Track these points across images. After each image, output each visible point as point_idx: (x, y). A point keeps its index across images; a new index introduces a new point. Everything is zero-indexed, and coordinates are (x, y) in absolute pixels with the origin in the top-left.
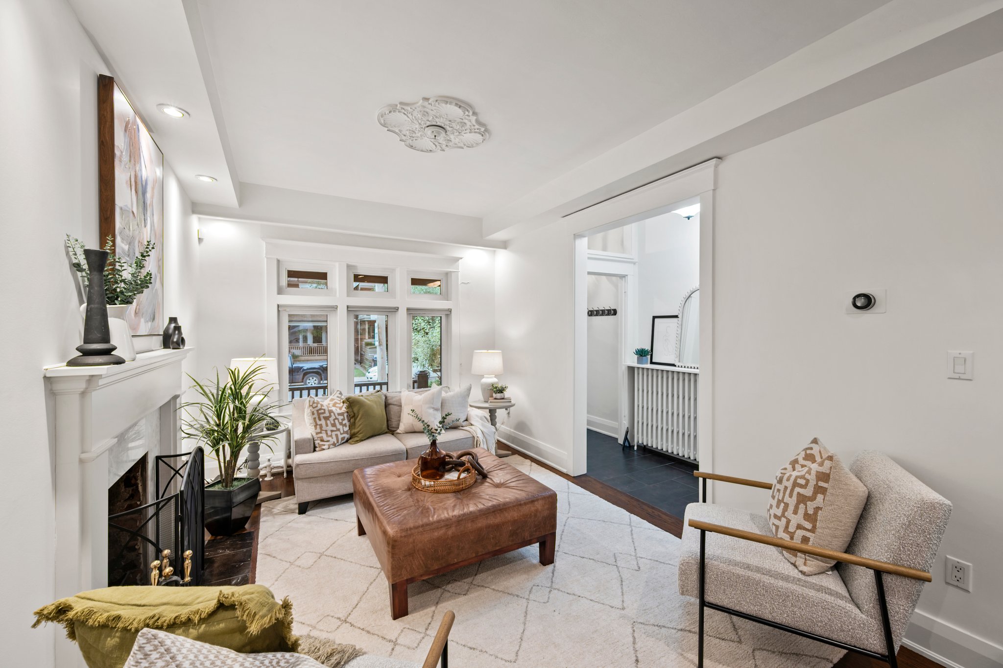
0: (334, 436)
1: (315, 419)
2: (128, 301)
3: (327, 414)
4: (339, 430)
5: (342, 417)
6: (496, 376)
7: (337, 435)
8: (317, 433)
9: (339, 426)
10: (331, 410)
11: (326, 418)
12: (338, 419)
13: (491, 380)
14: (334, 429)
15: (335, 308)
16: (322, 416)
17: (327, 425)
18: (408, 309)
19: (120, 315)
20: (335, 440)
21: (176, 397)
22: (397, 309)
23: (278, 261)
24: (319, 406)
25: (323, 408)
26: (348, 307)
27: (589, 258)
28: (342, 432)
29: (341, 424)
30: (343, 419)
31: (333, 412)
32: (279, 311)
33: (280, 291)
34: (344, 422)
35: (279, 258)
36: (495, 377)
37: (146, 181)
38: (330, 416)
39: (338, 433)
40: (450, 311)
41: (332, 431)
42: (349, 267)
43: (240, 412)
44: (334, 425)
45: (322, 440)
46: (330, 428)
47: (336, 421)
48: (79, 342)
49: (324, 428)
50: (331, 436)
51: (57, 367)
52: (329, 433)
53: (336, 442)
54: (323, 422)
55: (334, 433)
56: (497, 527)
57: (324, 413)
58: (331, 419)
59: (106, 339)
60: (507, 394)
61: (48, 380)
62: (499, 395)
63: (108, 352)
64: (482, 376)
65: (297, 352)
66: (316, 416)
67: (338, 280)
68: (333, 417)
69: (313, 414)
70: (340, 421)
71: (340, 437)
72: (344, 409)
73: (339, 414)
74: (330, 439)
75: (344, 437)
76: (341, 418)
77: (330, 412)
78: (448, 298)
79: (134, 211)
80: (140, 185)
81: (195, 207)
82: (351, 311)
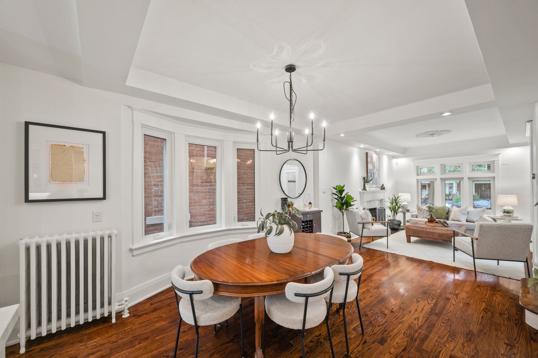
1: (418, 210)
2: (368, 183)
3: (421, 209)
4: (425, 214)
8: (418, 214)
9: (425, 213)
11: (421, 210)
13: (508, 208)
15: (435, 179)
16: (419, 210)
17: (421, 212)
18: (469, 178)
19: (367, 184)
20: (423, 217)
21: (383, 199)
22: (463, 178)
24: (419, 207)
26: (441, 178)
28: (426, 215)
32: (417, 181)
33: (418, 175)
35: (418, 165)
36: (512, 207)
37: (375, 163)
38: (422, 210)
39: (424, 215)
40: (494, 177)
41: (422, 214)
42: (441, 165)
43: (397, 205)
44: (423, 213)
45: (419, 216)
46: (422, 213)
48: (363, 188)
49: (420, 213)
50: (422, 215)
51: (361, 190)
52: (421, 214)
54: (420, 211)
55: (423, 215)
57: (420, 209)
58: (422, 211)
59: (365, 188)
60: (514, 215)
61: (360, 192)
62: (506, 214)
63: (365, 189)
64: (503, 206)
66: (418, 209)
67: (437, 170)
68: (423, 210)
69: (417, 209)
74: (421, 216)
77: (422, 209)
78: (494, 172)
79: (372, 168)
80: (373, 164)
81: (394, 157)
82: (443, 180)
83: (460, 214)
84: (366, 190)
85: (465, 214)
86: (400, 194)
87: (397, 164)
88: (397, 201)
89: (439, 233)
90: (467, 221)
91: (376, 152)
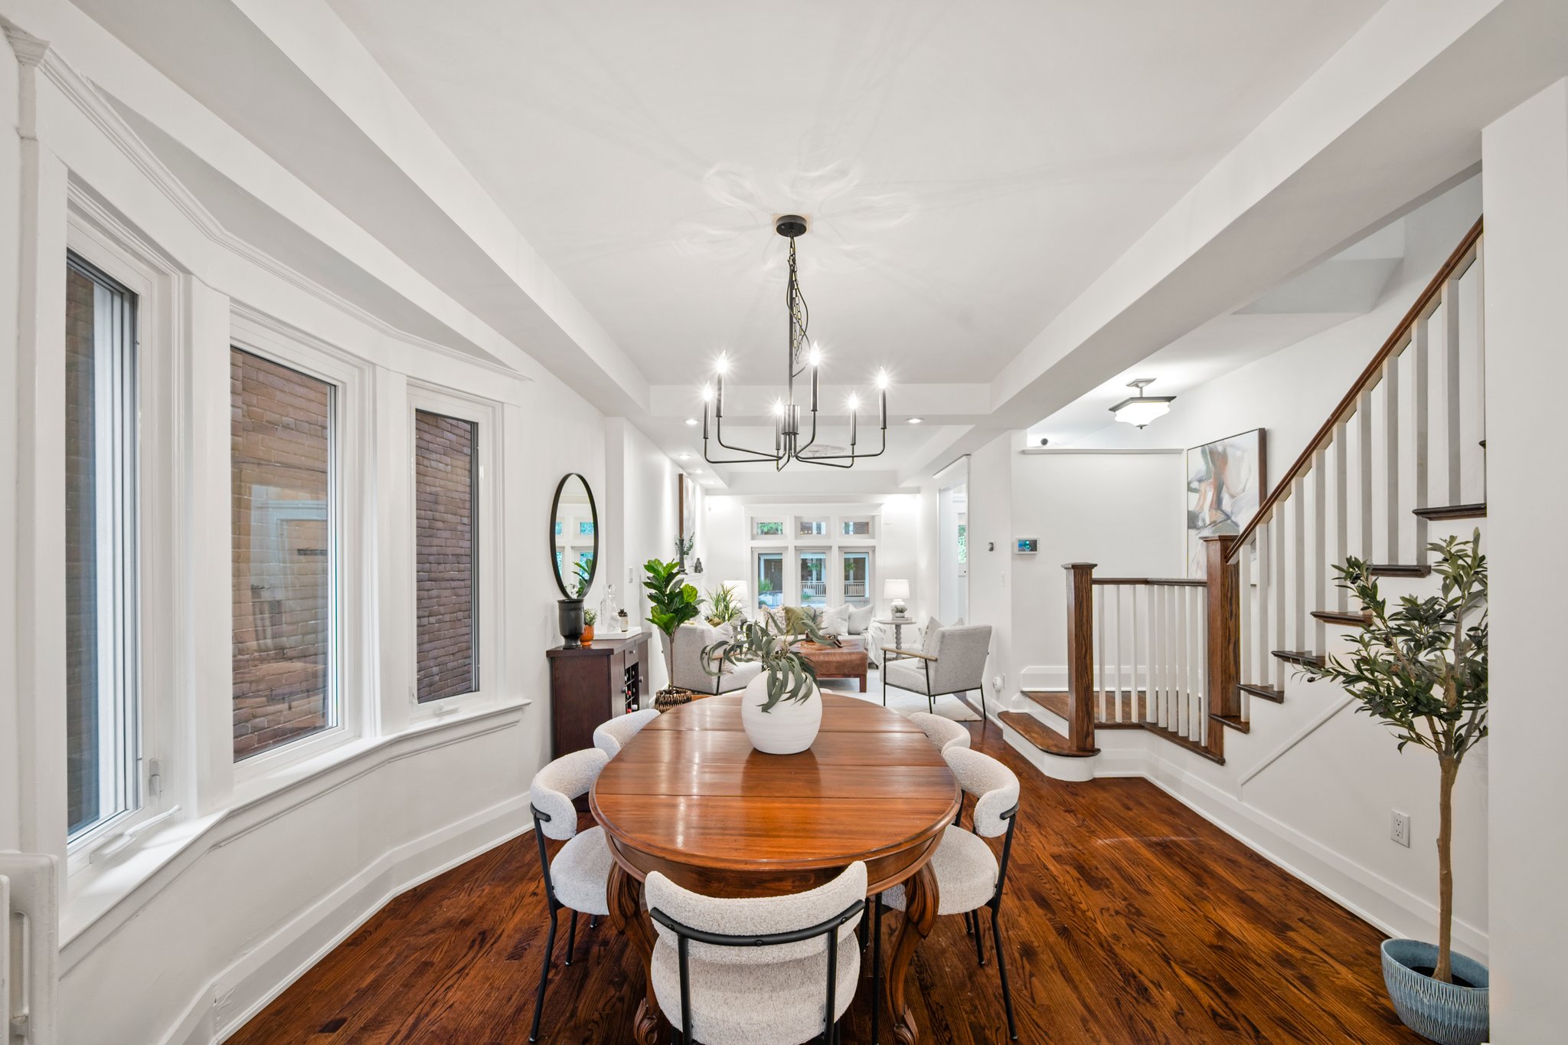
6: (904, 600)
13: (900, 603)
15: (786, 548)
18: (839, 547)
22: (831, 547)
23: (752, 518)
24: (768, 611)
25: (770, 612)
26: (795, 547)
27: (954, 502)
31: (776, 615)
32: (752, 551)
33: (753, 538)
35: (753, 516)
37: (690, 502)
40: (874, 547)
42: (796, 518)
43: (726, 607)
56: (828, 662)
59: (683, 567)
60: (906, 614)
62: (899, 614)
63: (684, 571)
64: (892, 600)
65: (809, 592)
67: (789, 528)
72: (784, 615)
76: (781, 619)
78: (873, 537)
79: (688, 517)
80: (687, 505)
82: (798, 549)
83: (839, 620)
84: (687, 574)
85: (845, 620)
86: (728, 584)
87: (710, 509)
88: (728, 599)
89: (837, 662)
90: (850, 634)
91: (691, 476)
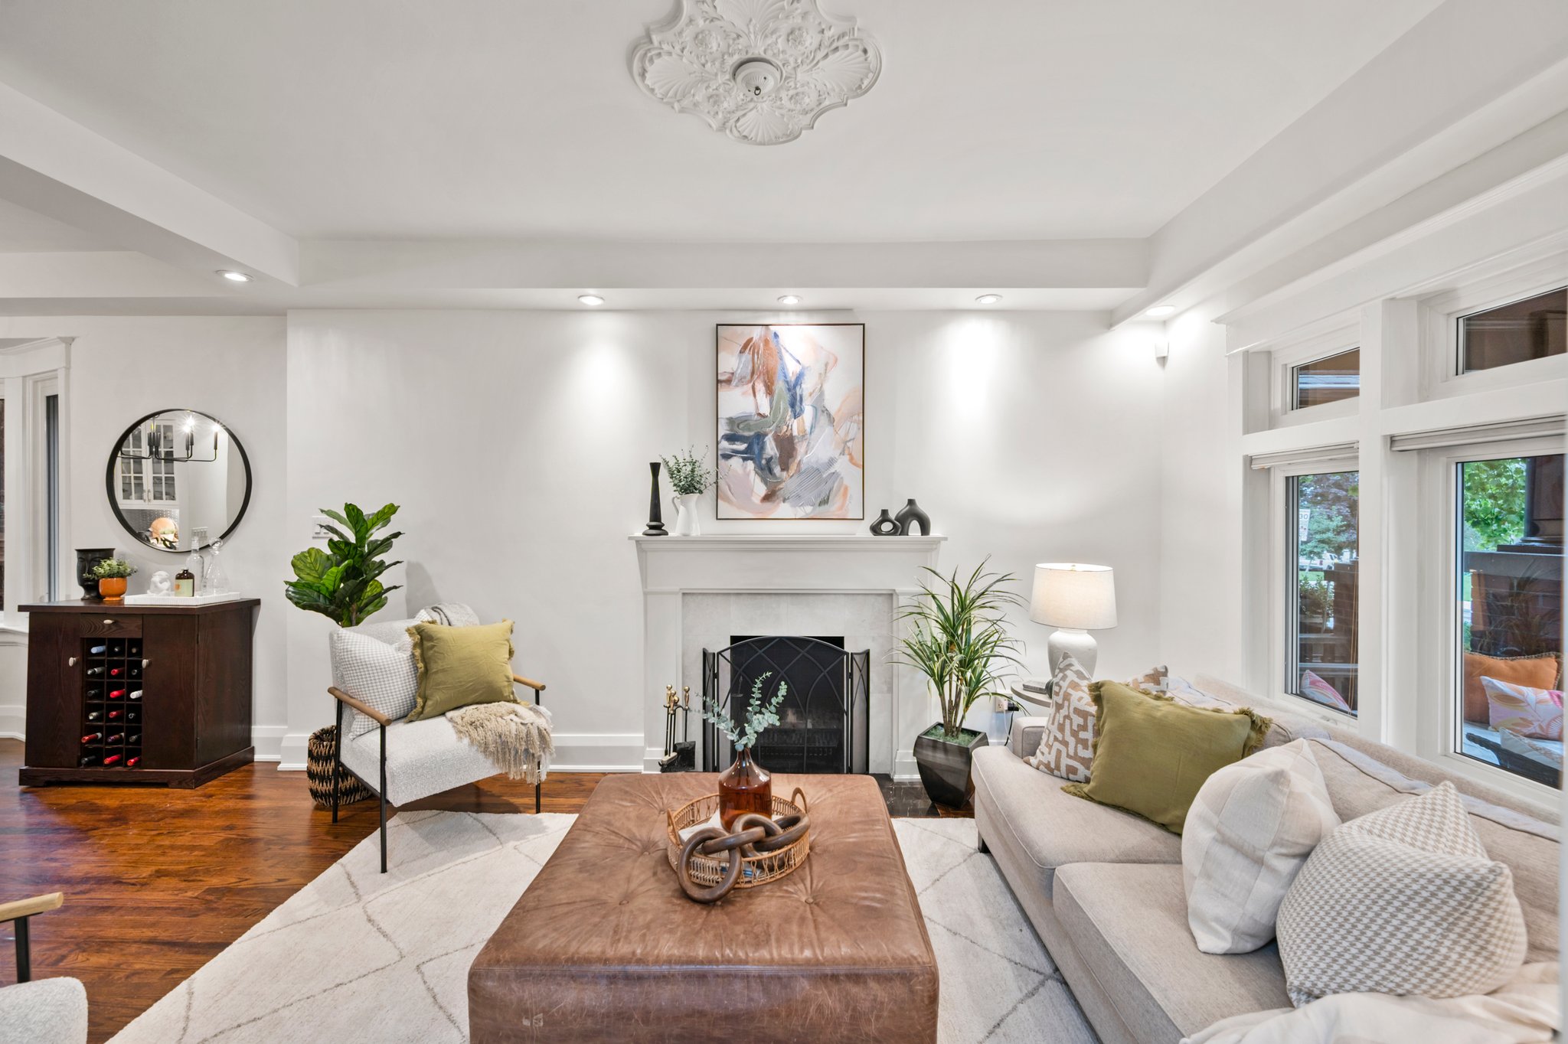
0: (1054, 752)
4: (1066, 744)
5: (1081, 721)
7: (1059, 752)
10: (1070, 695)
12: (1071, 720)
14: (1059, 736)
19: (686, 502)
21: (897, 592)
23: (1251, 355)
25: (1061, 683)
26: (1391, 441)
29: (1074, 734)
30: (1084, 728)
31: (1069, 700)
33: (1257, 420)
34: (1082, 735)
37: (799, 377)
47: (1068, 722)
53: (1053, 766)
57: (1058, 694)
59: (659, 520)
63: (659, 528)
70: (1075, 728)
71: (1065, 761)
72: (1087, 705)
73: (1077, 711)
75: (1077, 769)
77: (1066, 697)
79: (765, 409)
80: (780, 386)
81: (1109, 319)
91: (837, 318)
